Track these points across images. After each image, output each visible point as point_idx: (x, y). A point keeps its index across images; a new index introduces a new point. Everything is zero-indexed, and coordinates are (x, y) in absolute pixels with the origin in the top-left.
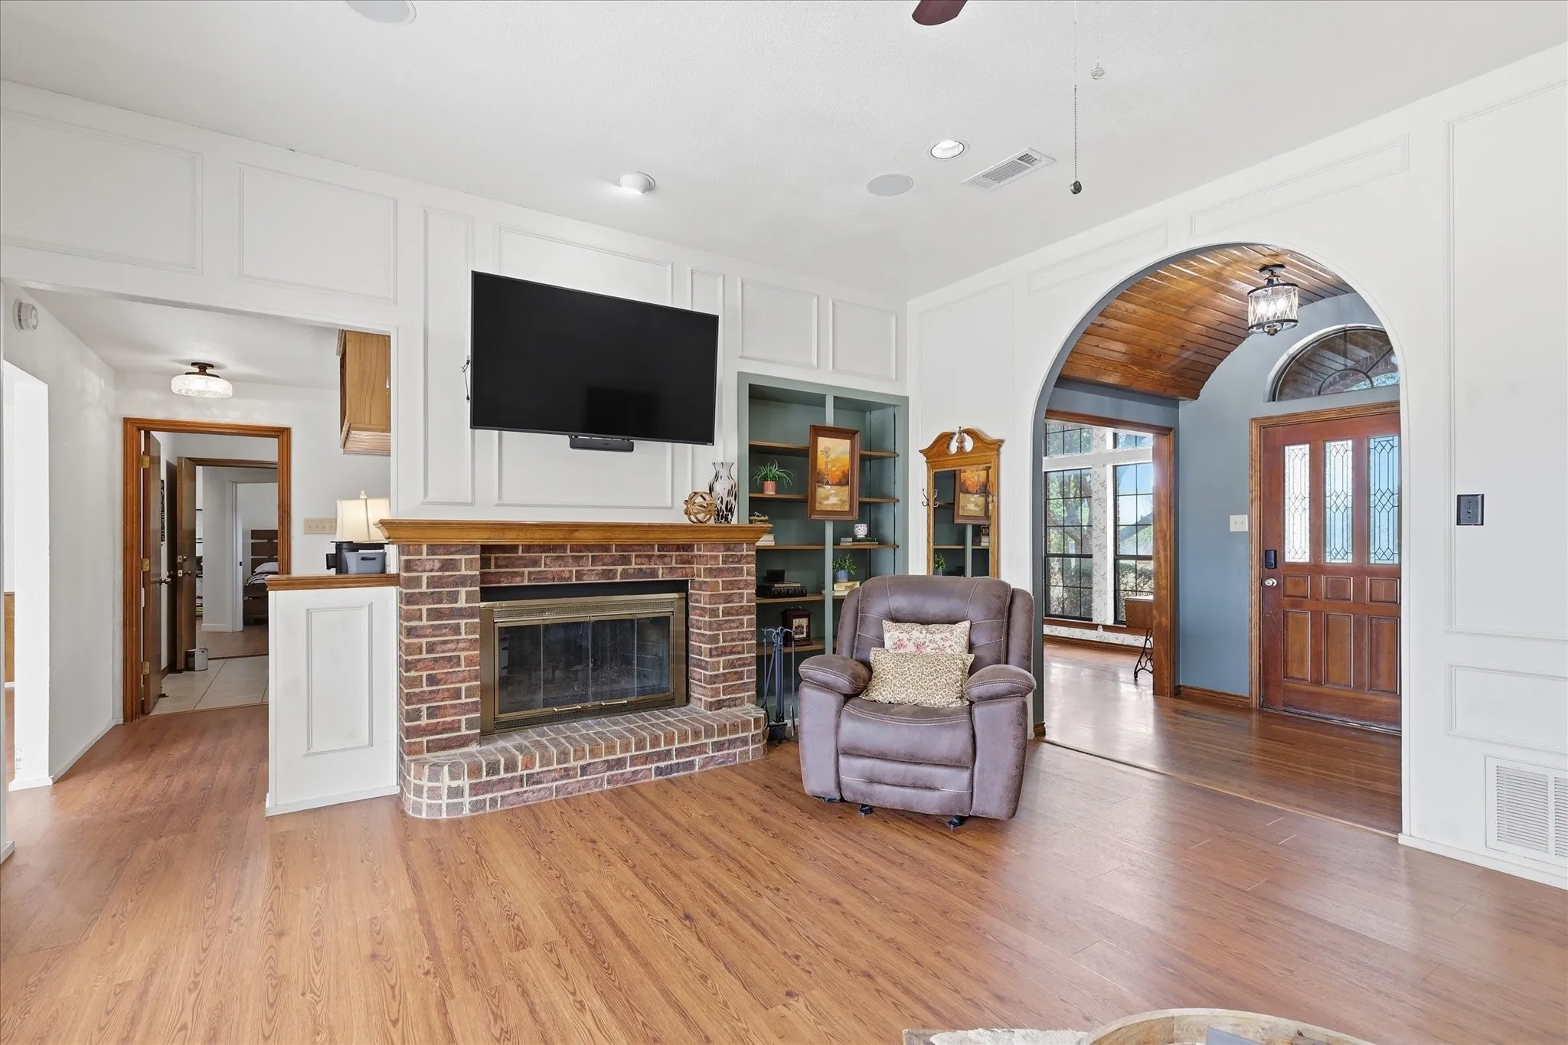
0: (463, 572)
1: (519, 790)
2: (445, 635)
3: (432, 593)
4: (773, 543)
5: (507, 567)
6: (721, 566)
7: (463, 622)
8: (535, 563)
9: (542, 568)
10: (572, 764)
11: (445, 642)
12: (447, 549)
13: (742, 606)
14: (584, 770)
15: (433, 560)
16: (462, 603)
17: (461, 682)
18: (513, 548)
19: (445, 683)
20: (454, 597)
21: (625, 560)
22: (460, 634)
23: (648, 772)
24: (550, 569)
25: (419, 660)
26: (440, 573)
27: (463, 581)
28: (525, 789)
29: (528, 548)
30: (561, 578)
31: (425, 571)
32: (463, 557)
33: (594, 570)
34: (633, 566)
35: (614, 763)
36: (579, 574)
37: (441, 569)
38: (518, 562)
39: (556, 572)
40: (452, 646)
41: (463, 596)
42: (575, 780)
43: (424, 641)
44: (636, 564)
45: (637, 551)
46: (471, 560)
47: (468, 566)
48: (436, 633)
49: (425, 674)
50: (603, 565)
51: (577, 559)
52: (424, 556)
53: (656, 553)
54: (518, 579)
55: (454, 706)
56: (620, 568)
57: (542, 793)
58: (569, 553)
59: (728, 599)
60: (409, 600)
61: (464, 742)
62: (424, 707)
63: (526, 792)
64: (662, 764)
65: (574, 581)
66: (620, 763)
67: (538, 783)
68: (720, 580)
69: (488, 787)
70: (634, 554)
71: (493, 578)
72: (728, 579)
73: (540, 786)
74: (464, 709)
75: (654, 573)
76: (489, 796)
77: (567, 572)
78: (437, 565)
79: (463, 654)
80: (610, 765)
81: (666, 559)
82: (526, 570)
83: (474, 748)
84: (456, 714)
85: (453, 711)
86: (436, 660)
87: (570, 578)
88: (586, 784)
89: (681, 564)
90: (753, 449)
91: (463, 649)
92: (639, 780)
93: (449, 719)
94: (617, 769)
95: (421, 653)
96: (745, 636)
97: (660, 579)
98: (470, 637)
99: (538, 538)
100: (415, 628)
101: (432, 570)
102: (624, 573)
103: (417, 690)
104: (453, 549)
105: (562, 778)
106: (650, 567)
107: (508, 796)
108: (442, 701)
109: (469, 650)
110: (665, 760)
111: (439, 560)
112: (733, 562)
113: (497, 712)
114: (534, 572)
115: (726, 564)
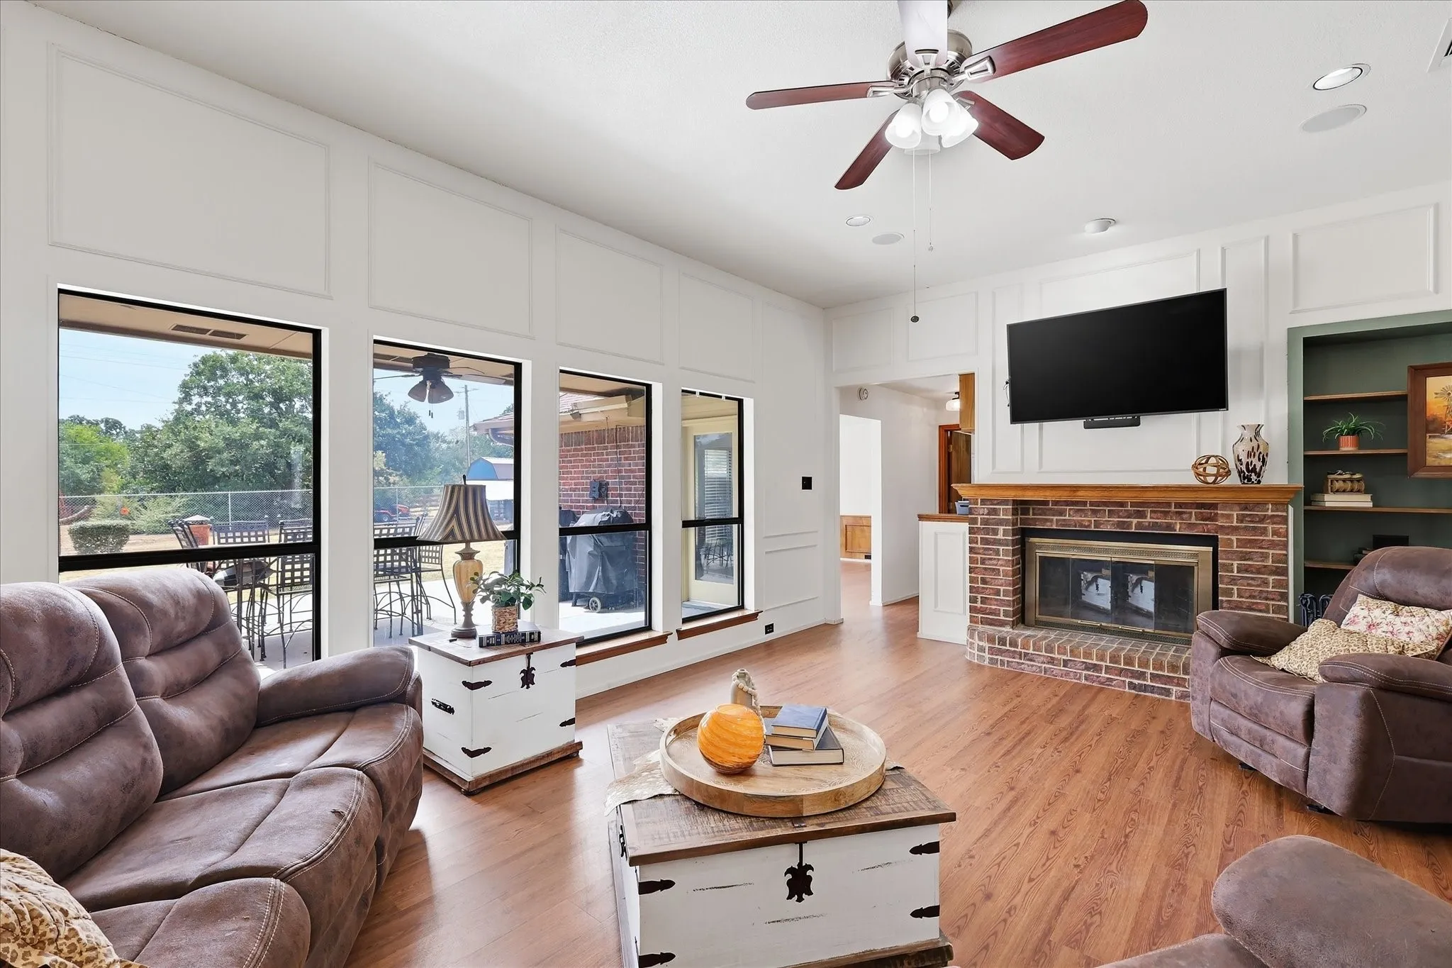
0: (1002, 517)
1: (1018, 661)
2: (990, 555)
3: (983, 528)
4: (1371, 505)
5: (1040, 515)
6: (1235, 524)
7: (1001, 548)
8: (1061, 513)
9: (1067, 517)
10: (1056, 656)
11: (991, 559)
12: (992, 501)
13: (1265, 566)
14: (1066, 663)
15: (984, 508)
16: (1000, 536)
17: (1000, 586)
18: (1045, 503)
19: (991, 585)
20: (995, 532)
21: (1141, 515)
22: (1000, 556)
23: (1122, 683)
24: (1072, 518)
25: (977, 568)
26: (988, 517)
27: (1001, 522)
28: (1022, 661)
29: (1056, 503)
30: (1081, 525)
31: (979, 515)
32: (1001, 507)
33: (1110, 521)
34: (1149, 519)
35: (1091, 666)
36: (1097, 524)
37: (988, 514)
38: (1048, 513)
39: (1078, 520)
40: (995, 562)
41: (1001, 532)
42: (1059, 668)
43: (979, 556)
44: (1151, 518)
45: (1152, 507)
46: (1006, 509)
47: (1005, 512)
48: (986, 552)
49: (980, 576)
50: (1119, 518)
51: (1094, 512)
52: (979, 506)
53: (1173, 509)
54: (1049, 524)
55: (996, 600)
56: (1135, 521)
57: (1034, 668)
58: (1088, 507)
59: (1244, 556)
60: (971, 531)
61: (1002, 624)
62: (979, 596)
63: (1023, 663)
64: (1136, 682)
65: (1093, 529)
66: (1096, 668)
67: (1031, 660)
68: (1234, 538)
69: (1000, 652)
70: (1149, 510)
71: (1031, 522)
72: (1244, 537)
73: (1032, 663)
74: (1002, 603)
75: (1169, 526)
76: (1000, 658)
77: (1088, 521)
78: (986, 511)
79: (1001, 568)
80: (1088, 667)
81: (1185, 516)
82: (1055, 518)
83: (1008, 629)
84: (997, 605)
85: (995, 603)
86: (985, 569)
87: (1089, 526)
88: (1067, 674)
89: (1201, 520)
90: (1308, 405)
91: (1002, 565)
92: (1114, 686)
93: (994, 607)
94: (1093, 672)
95: (977, 564)
96: (1270, 596)
97: (1177, 532)
98: (1006, 558)
99: (1064, 496)
100: (974, 547)
101: (983, 514)
102: (1139, 525)
103: (976, 585)
104: (995, 502)
105: (1048, 663)
106: (1167, 521)
107: (1012, 662)
108: (989, 595)
109: (1005, 566)
110: (1139, 679)
111: (987, 508)
112: (1252, 522)
113: (1037, 614)
114: (1060, 520)
115: (1242, 522)
